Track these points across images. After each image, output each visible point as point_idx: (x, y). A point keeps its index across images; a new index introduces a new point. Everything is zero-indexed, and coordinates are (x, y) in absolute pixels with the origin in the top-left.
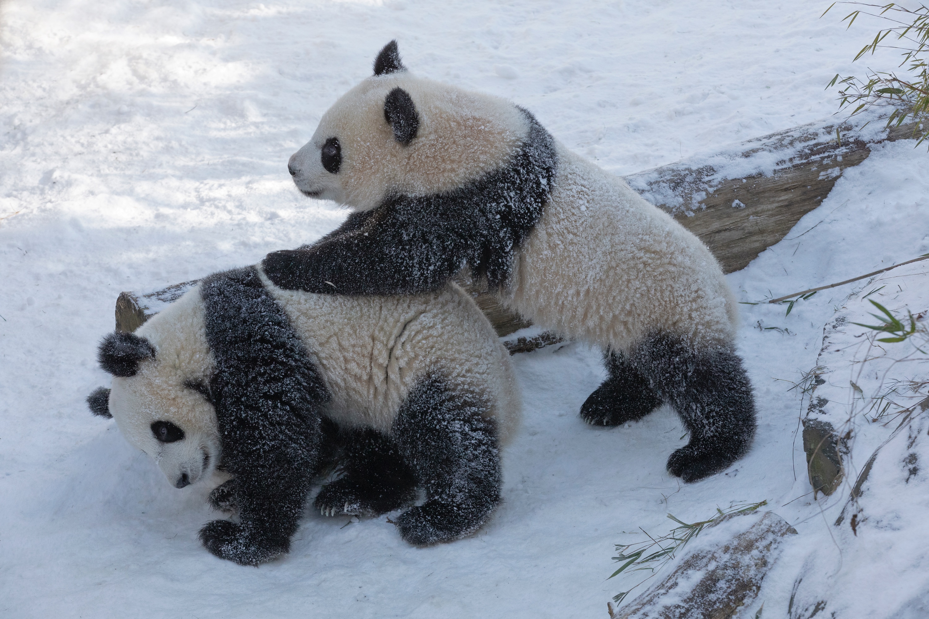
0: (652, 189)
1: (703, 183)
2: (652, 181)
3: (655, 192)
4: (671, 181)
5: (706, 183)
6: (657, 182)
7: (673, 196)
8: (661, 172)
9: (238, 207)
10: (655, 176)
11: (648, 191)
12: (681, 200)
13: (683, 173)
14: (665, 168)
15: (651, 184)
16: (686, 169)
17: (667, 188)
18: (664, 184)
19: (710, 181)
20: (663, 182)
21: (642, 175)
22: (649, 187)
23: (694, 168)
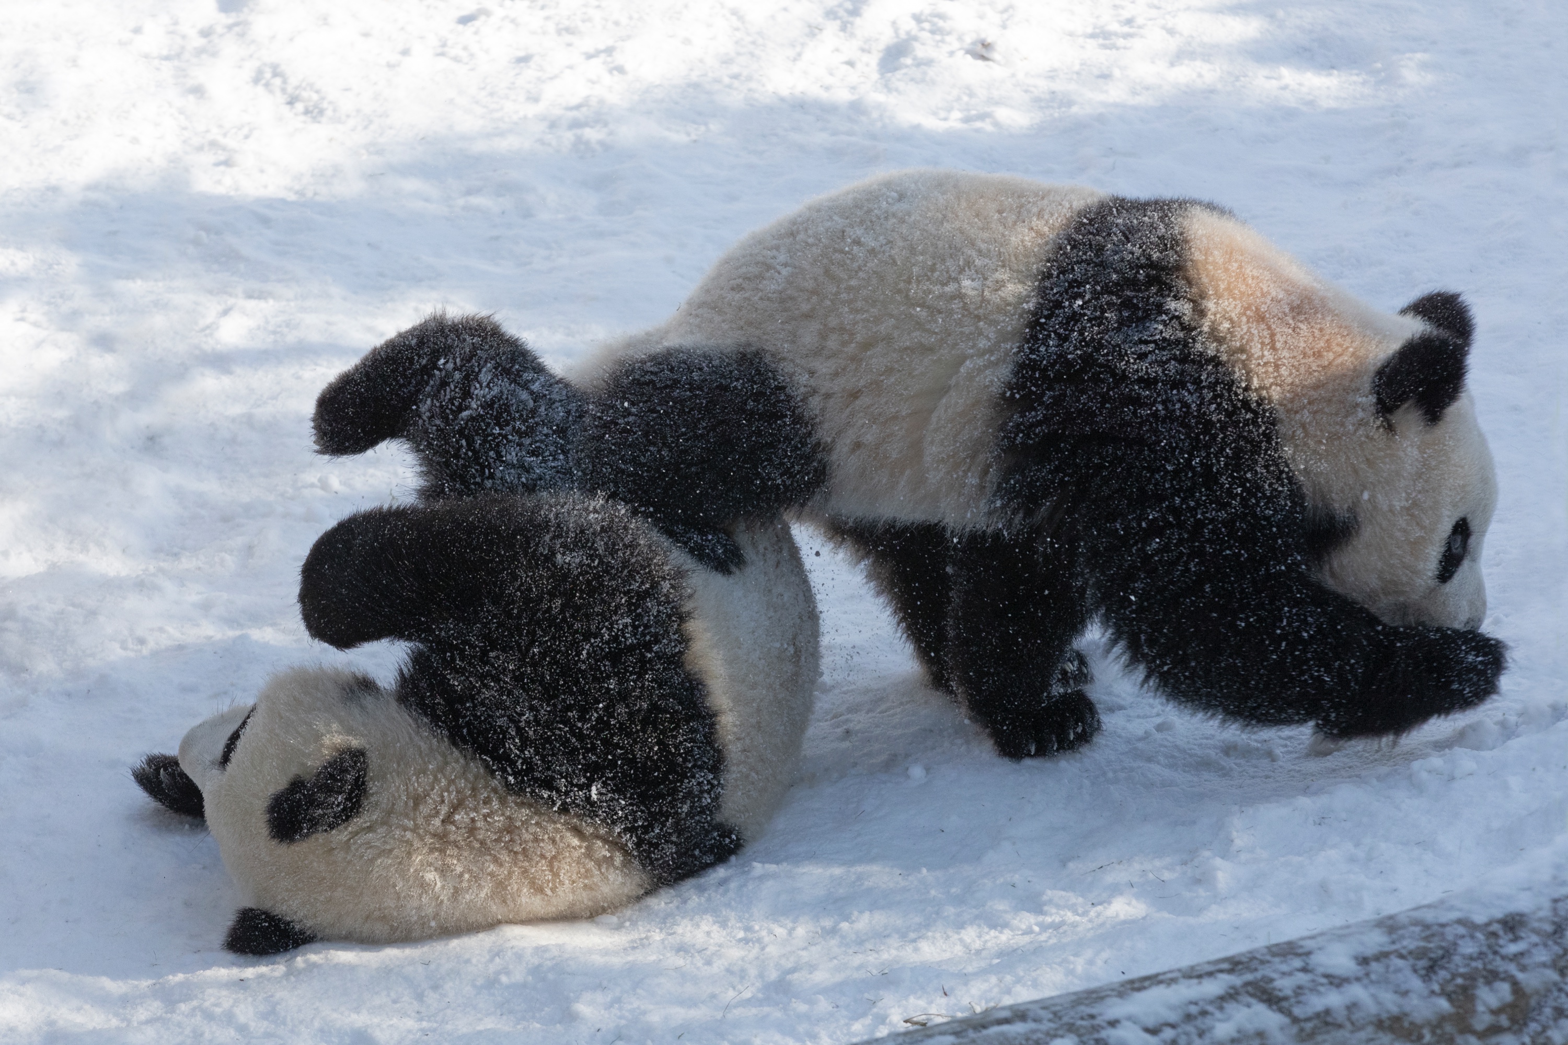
0: (1367, 975)
1: (1503, 958)
2: (1369, 952)
3: (1378, 982)
4: (1420, 954)
5: (1511, 960)
6: (1382, 956)
7: (1426, 993)
8: (1389, 925)
9: (264, 1016)
10: (1376, 941)
11: (1358, 979)
12: (1444, 1004)
13: (1450, 933)
14: (1403, 919)
15: (1364, 961)
16: (1460, 922)
17: (1408, 972)
18: (1400, 963)
19: (1522, 954)
20: (1402, 957)
21: (1341, 935)
22: (1359, 968)
23: (1480, 918)
